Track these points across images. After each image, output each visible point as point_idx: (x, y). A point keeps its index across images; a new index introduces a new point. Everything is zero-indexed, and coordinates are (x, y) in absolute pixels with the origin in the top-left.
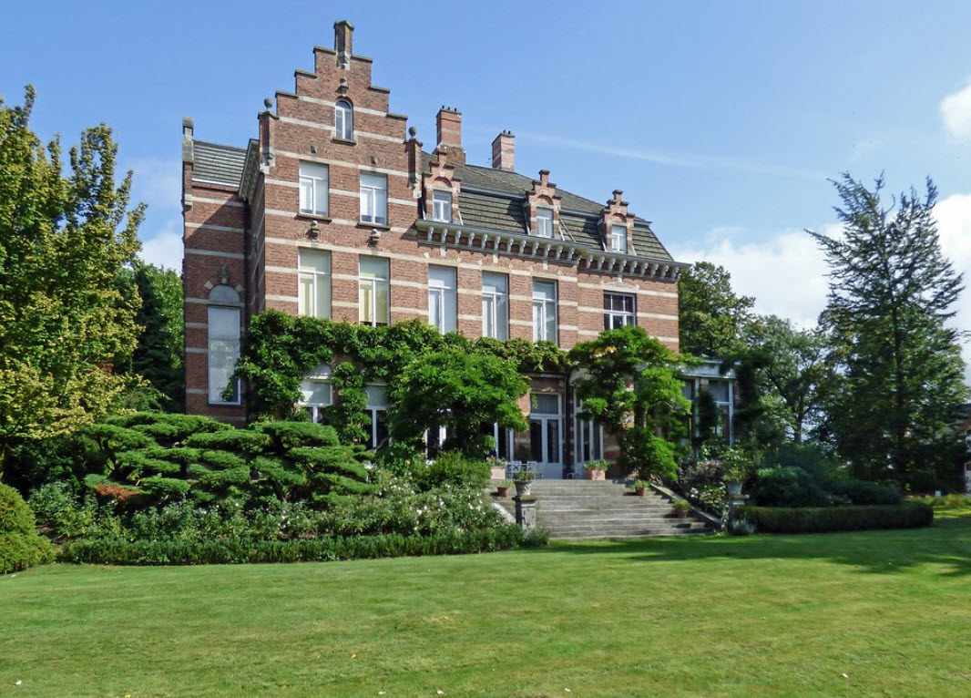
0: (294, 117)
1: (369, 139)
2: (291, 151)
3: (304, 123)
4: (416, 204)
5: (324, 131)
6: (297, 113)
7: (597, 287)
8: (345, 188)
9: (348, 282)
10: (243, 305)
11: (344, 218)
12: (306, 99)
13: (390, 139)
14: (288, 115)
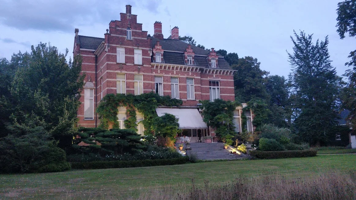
0: (115, 34)
1: (136, 39)
2: (114, 44)
3: (118, 36)
4: (151, 58)
5: (124, 38)
6: (116, 33)
7: (207, 79)
8: (130, 54)
9: (131, 82)
10: (95, 88)
11: (130, 63)
12: (118, 28)
13: (143, 38)
14: (113, 34)
